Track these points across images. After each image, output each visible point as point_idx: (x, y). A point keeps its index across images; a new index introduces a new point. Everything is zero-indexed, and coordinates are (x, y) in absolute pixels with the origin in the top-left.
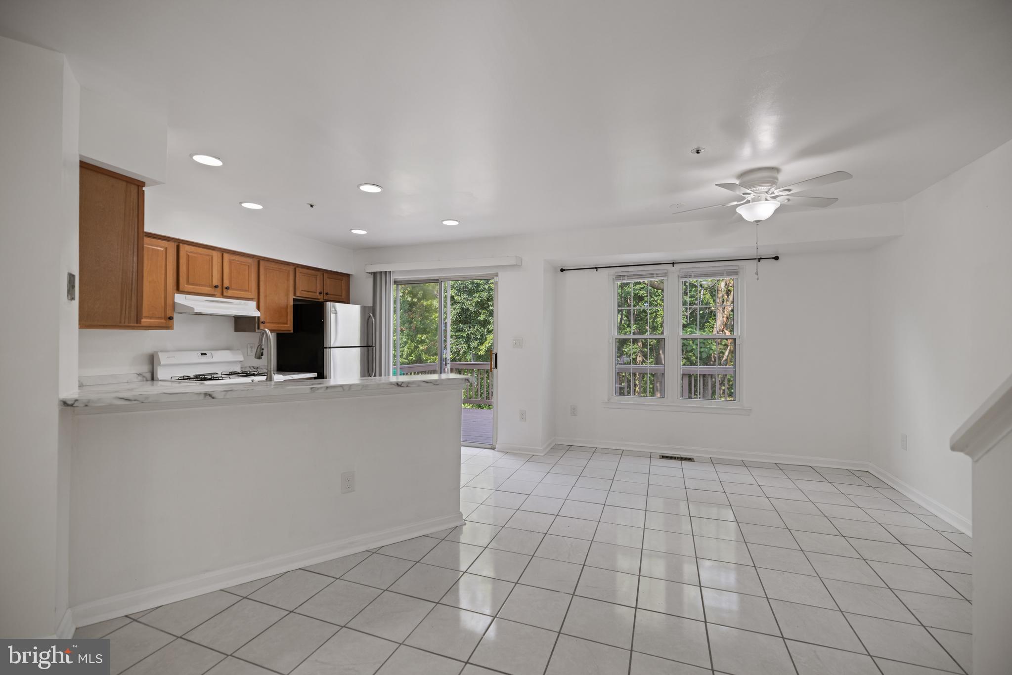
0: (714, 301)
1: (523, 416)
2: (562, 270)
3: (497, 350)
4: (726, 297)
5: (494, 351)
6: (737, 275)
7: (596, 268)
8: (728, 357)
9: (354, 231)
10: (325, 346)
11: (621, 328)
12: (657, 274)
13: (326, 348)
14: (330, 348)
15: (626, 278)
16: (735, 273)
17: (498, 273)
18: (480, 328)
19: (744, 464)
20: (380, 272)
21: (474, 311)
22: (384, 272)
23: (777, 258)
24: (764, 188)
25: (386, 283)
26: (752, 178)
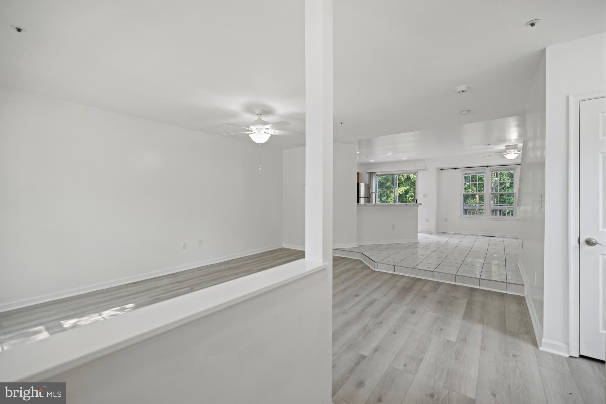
1: (427, 220)
2: (441, 169)
3: (417, 198)
7: (456, 169)
9: (370, 161)
11: (466, 189)
12: (481, 170)
13: (360, 197)
16: (514, 169)
17: (417, 172)
19: (516, 238)
20: (372, 172)
22: (374, 172)
24: (513, 150)
25: (374, 175)
26: (508, 148)
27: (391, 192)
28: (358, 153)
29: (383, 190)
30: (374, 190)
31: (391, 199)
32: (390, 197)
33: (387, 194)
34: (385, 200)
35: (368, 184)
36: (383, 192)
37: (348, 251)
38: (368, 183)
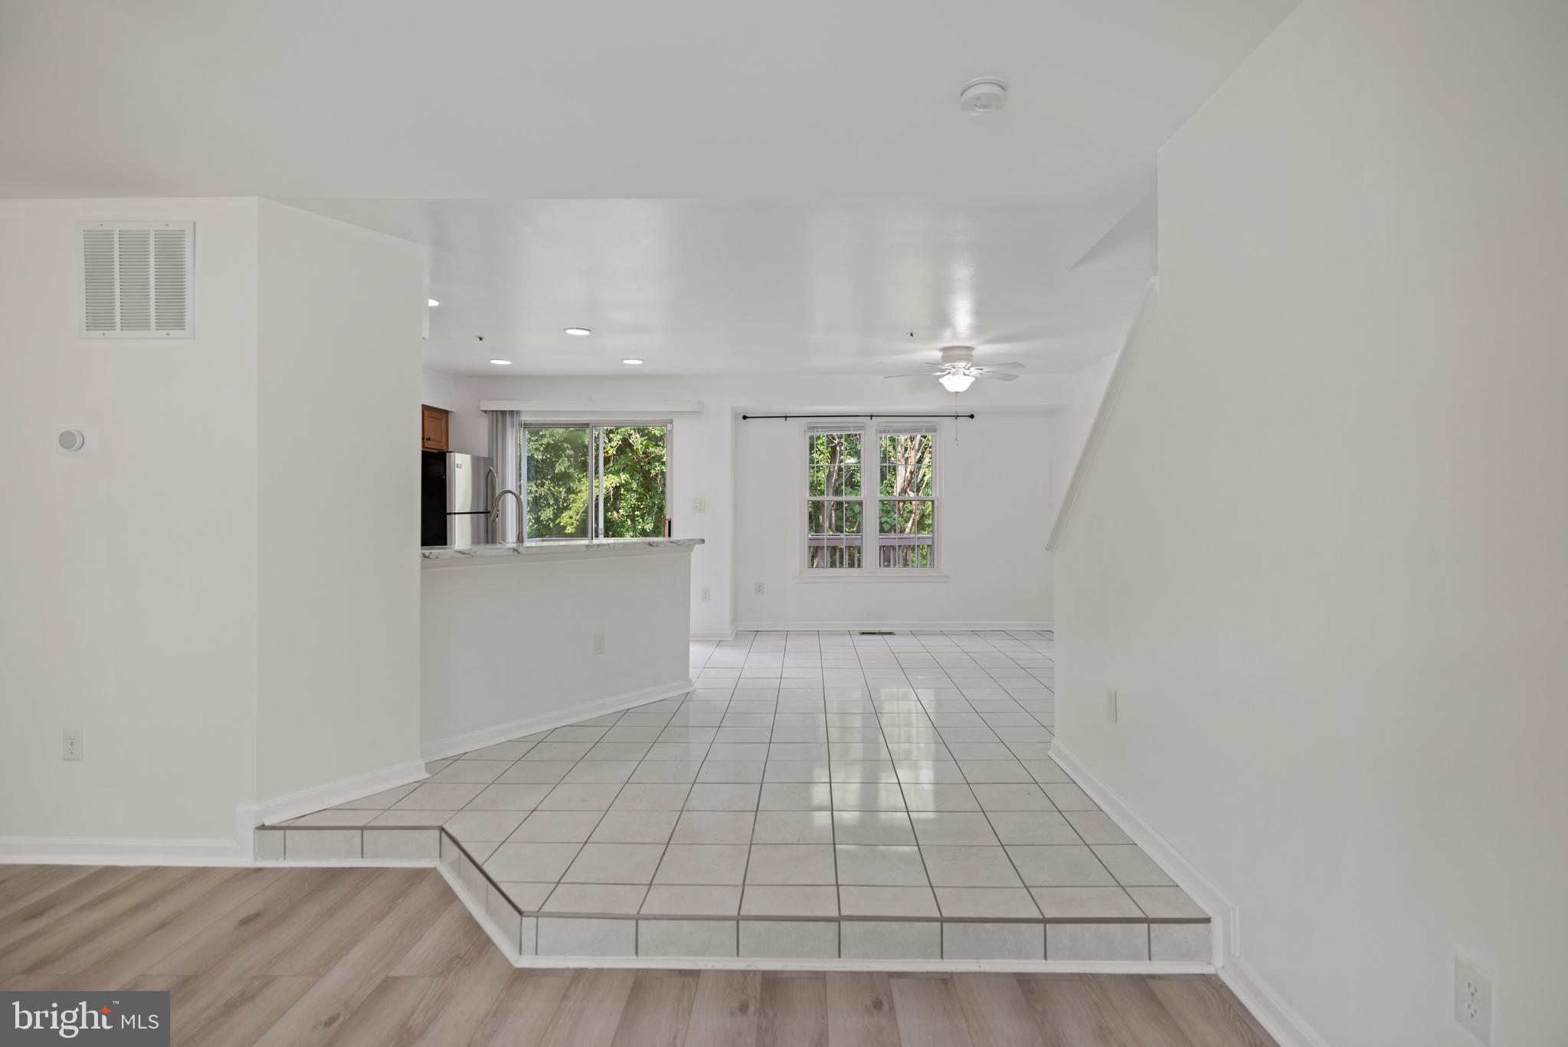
0: (894, 448)
1: (705, 595)
2: (745, 418)
3: (672, 515)
4: (910, 443)
5: (668, 517)
6: (935, 431)
7: (785, 417)
8: (911, 530)
9: (493, 362)
10: (448, 511)
11: (815, 485)
12: (855, 427)
13: (451, 514)
14: (455, 514)
15: (820, 430)
16: (933, 430)
17: (672, 420)
18: (554, 487)
19: (943, 633)
20: (502, 411)
21: (542, 460)
22: (509, 411)
23: (972, 416)
24: (962, 364)
25: (512, 426)
26: (952, 354)
27: (570, 491)
28: (433, 303)
29: (542, 485)
30: (511, 485)
31: (571, 518)
32: (567, 508)
33: (556, 500)
34: (550, 519)
35: (485, 459)
36: (542, 491)
37: (362, 829)
38: (486, 455)
